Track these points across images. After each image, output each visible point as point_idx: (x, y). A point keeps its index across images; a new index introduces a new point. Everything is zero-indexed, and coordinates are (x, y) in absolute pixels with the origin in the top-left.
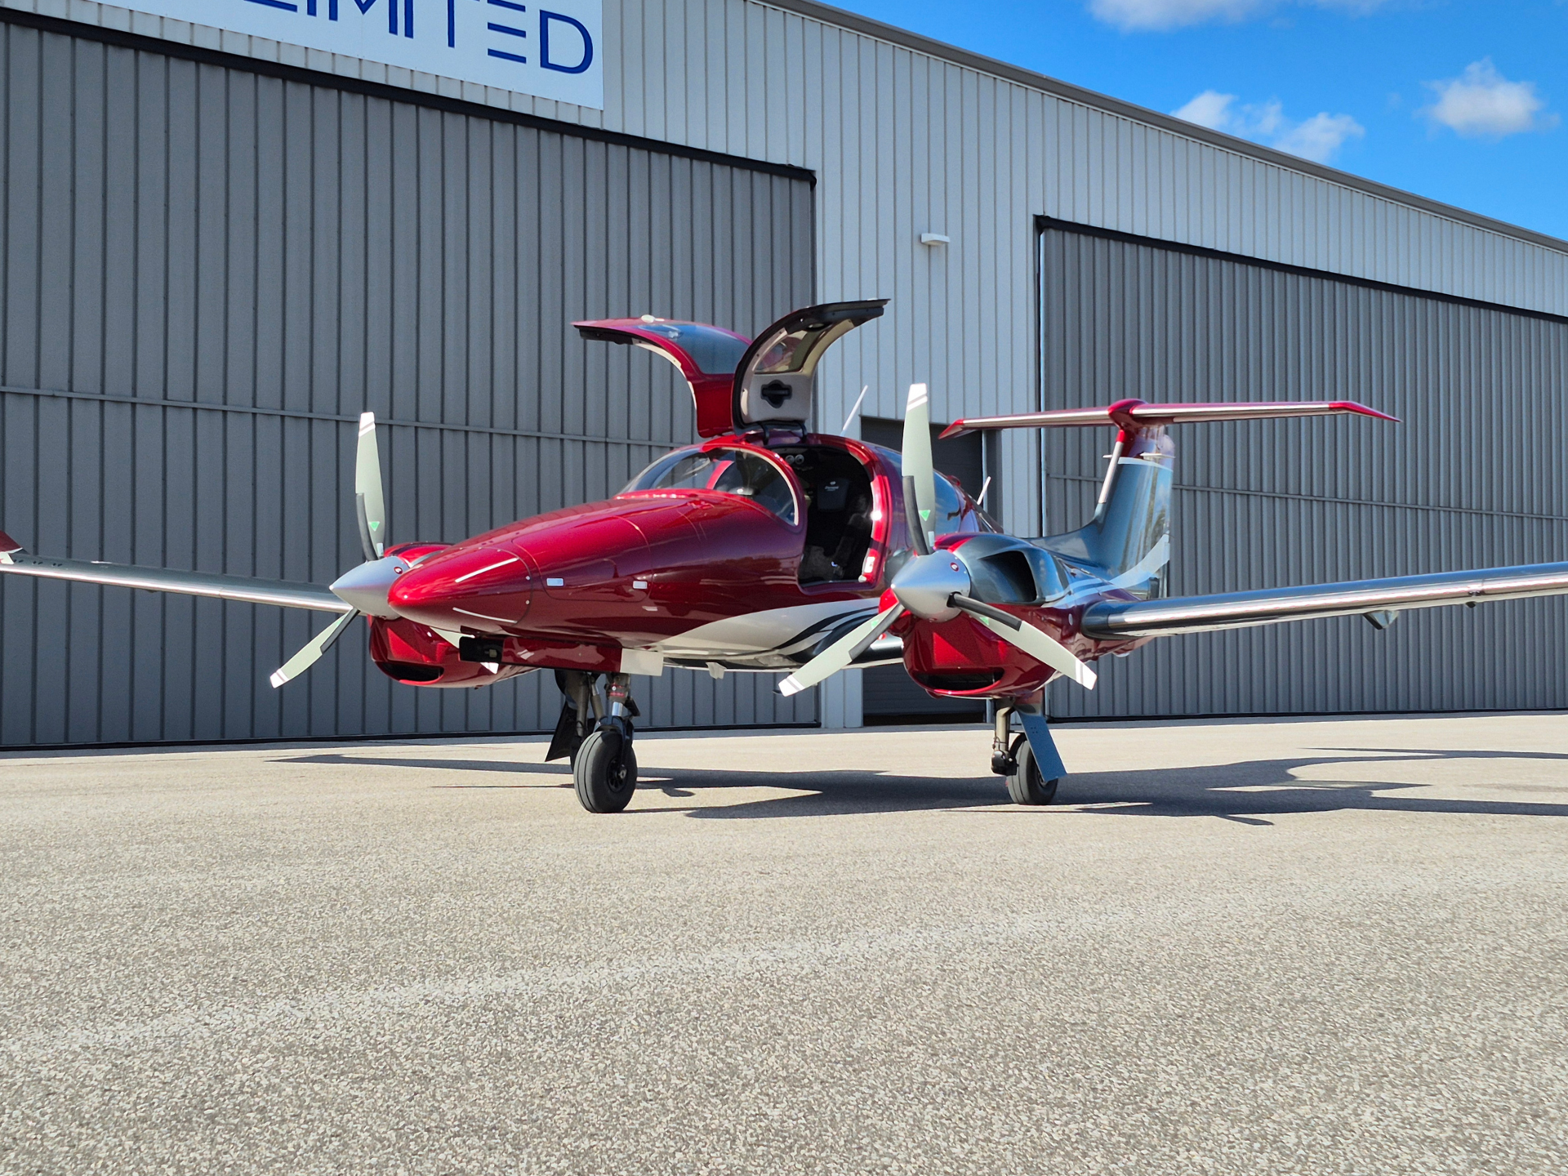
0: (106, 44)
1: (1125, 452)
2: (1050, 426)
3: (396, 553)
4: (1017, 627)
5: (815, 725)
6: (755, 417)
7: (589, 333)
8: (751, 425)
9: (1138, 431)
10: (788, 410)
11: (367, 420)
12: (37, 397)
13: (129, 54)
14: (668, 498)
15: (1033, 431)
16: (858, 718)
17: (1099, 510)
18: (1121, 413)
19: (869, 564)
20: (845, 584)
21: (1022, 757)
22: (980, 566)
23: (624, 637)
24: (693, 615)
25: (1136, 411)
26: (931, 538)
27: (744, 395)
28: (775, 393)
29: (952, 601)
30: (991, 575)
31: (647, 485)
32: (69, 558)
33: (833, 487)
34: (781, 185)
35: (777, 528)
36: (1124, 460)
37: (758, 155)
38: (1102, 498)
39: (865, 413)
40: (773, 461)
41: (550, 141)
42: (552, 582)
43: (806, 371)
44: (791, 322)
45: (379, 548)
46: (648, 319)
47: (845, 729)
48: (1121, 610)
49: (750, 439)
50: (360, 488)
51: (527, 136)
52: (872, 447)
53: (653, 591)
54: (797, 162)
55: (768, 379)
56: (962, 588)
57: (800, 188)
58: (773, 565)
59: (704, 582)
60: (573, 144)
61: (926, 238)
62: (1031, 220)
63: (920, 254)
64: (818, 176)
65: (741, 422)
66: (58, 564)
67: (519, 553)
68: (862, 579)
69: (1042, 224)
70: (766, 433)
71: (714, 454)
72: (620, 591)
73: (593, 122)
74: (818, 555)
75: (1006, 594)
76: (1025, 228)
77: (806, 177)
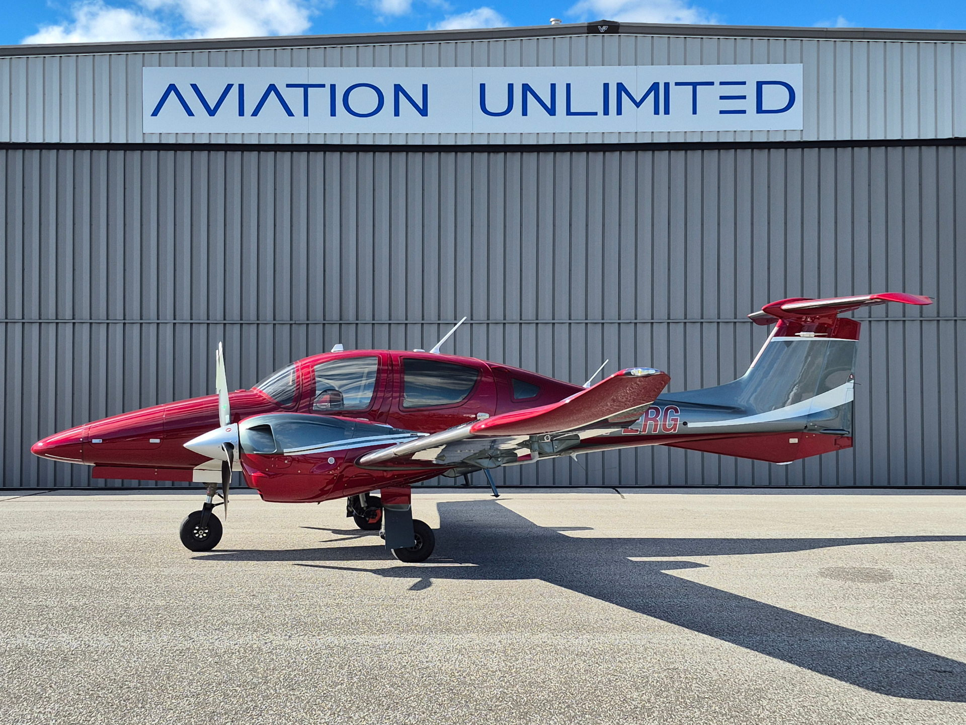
13: (502, 155)
17: (748, 371)
36: (773, 339)
38: (753, 364)
51: (744, 155)
54: (961, 135)
60: (777, 153)
73: (796, 138)
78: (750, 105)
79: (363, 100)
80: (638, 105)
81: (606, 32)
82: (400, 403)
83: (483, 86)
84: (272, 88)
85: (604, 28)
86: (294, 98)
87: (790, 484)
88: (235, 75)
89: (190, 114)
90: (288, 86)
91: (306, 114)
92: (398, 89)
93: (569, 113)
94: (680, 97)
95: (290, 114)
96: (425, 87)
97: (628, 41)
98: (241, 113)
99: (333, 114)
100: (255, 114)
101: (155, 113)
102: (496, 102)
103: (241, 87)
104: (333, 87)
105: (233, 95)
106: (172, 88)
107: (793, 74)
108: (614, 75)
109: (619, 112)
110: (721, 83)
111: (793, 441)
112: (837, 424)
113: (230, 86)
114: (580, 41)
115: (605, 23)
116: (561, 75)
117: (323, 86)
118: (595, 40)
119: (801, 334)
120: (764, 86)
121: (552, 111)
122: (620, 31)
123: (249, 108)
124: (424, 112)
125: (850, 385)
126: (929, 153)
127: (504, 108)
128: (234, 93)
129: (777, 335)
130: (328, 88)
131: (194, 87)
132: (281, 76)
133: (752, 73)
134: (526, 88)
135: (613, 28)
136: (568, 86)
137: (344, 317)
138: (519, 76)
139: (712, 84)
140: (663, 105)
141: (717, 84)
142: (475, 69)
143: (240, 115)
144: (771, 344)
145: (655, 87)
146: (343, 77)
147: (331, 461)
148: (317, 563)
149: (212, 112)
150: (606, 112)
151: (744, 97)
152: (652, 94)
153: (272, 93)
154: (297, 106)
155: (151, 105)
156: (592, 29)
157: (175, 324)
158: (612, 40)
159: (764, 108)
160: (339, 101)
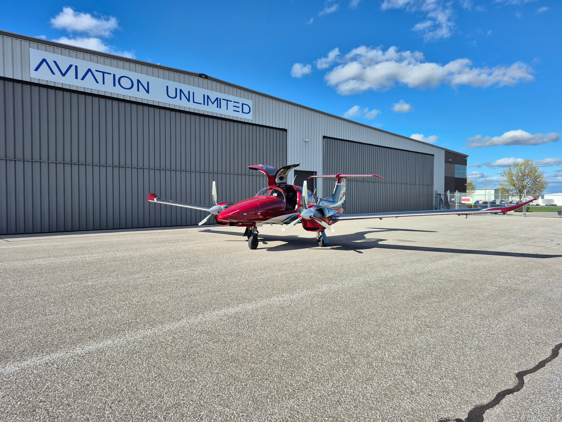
0: (170, 111)
1: (338, 183)
2: (325, 178)
3: (219, 204)
4: (321, 222)
6: (278, 183)
7: (250, 168)
8: (277, 184)
9: (340, 179)
10: (283, 181)
11: (214, 183)
12: (160, 170)
13: (174, 112)
14: (263, 197)
15: (322, 178)
17: (334, 192)
18: (338, 176)
19: (296, 207)
20: (292, 210)
21: (321, 239)
22: (315, 211)
23: (256, 221)
24: (268, 217)
25: (340, 176)
26: (307, 206)
27: (276, 179)
28: (281, 178)
29: (310, 217)
30: (317, 212)
31: (259, 195)
32: (166, 200)
33: (291, 194)
34: (281, 132)
35: (282, 202)
36: (338, 184)
37: (277, 127)
38: (334, 190)
40: (281, 191)
41: (243, 125)
42: (245, 214)
43: (286, 174)
44: (284, 168)
45: (216, 204)
46: (260, 165)
48: (338, 217)
49: (277, 186)
50: (213, 194)
51: (240, 125)
52: (297, 186)
53: (261, 214)
54: (284, 128)
55: (280, 176)
56: (312, 214)
57: (284, 132)
58: (281, 208)
59: (270, 211)
60: (247, 126)
61: (305, 140)
63: (304, 143)
64: (288, 130)
65: (276, 184)
66: (164, 201)
67: (239, 209)
68: (295, 209)
69: (324, 137)
70: (279, 186)
71: (271, 189)
72: (256, 214)
73: (250, 122)
74: (288, 205)
75: (319, 215)
76: (321, 138)
77: (285, 130)
78: (240, 109)
79: (126, 83)
80: (213, 103)
81: (204, 78)
83: (167, 87)
84: (89, 70)
85: (204, 76)
86: (99, 76)
88: (75, 62)
89: (53, 73)
90: (96, 71)
91: (104, 83)
92: (138, 81)
93: (194, 102)
94: (224, 103)
95: (97, 82)
96: (148, 83)
97: (210, 82)
98: (77, 78)
99: (114, 85)
100: (83, 79)
101: (36, 69)
102: (172, 93)
103: (77, 67)
104: (114, 75)
105: (73, 69)
106: (44, 60)
107: (250, 102)
108: (208, 92)
109: (208, 105)
110: (234, 102)
113: (71, 65)
114: (196, 79)
115: (204, 75)
116: (192, 89)
117: (110, 74)
118: (201, 79)
120: (243, 105)
121: (189, 100)
122: (208, 78)
123: (80, 76)
124: (148, 92)
126: (278, 132)
127: (174, 96)
128: (73, 68)
130: (112, 75)
131: (55, 62)
132: (94, 66)
133: (242, 100)
134: (181, 91)
135: (206, 77)
136: (193, 93)
137: (120, 164)
138: (180, 86)
140: (219, 106)
141: (232, 102)
142: (165, 80)
143: (76, 78)
145: (217, 99)
146: (119, 73)
149: (64, 75)
150: (204, 104)
151: (239, 107)
152: (216, 101)
153: (90, 72)
154: (100, 80)
155: (34, 66)
156: (200, 75)
157: (48, 163)
158: (205, 81)
159: (244, 112)
160: (117, 81)
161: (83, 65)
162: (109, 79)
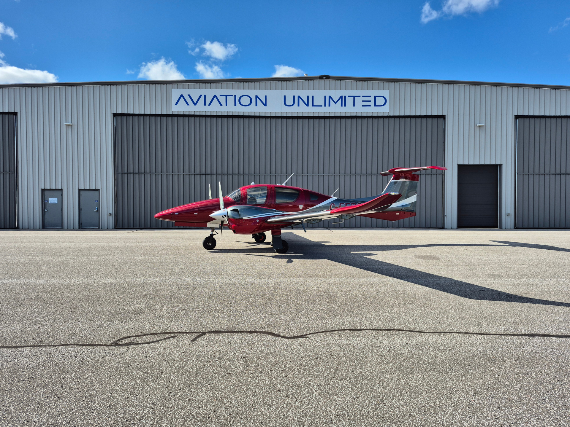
5: (443, 228)
16: (455, 226)
22: (230, 211)
34: (435, 120)
37: (429, 114)
39: (459, 164)
47: (452, 229)
54: (440, 114)
57: (441, 120)
61: (478, 125)
62: (514, 117)
64: (447, 116)
69: (518, 117)
73: (387, 115)
76: (512, 119)
77: (443, 117)
78: (372, 103)
79: (245, 101)
80: (336, 103)
81: (325, 79)
82: (275, 201)
83: (285, 97)
84: (215, 96)
85: (325, 77)
86: (222, 100)
87: (383, 227)
88: (203, 92)
89: (188, 104)
90: (220, 96)
91: (226, 105)
92: (257, 97)
93: (313, 106)
94: (349, 101)
95: (221, 105)
96: (266, 97)
97: (332, 82)
98: (205, 104)
99: (235, 105)
100: (209, 105)
101: (176, 104)
102: (289, 101)
103: (205, 96)
104: (235, 96)
105: (202, 98)
106: (182, 96)
107: (386, 93)
108: (328, 93)
109: (329, 105)
110: (363, 96)
111: (398, 214)
112: (411, 209)
113: (201, 96)
114: (317, 82)
115: (325, 76)
116: (310, 93)
117: (232, 96)
118: (322, 82)
119: (401, 179)
120: (377, 97)
121: (307, 105)
122: (330, 78)
123: (208, 102)
124: (265, 105)
125: (415, 196)
126: (430, 120)
127: (292, 104)
129: (393, 180)
130: (234, 97)
131: (189, 95)
132: (219, 92)
133: (373, 93)
134: (299, 97)
135: (328, 77)
136: (313, 97)
138: (297, 93)
139: (360, 96)
140: (344, 103)
141: (361, 96)
142: (283, 91)
144: (391, 182)
145: (341, 97)
146: (238, 93)
147: (258, 221)
148: (251, 254)
149: (195, 104)
150: (325, 106)
151: (370, 101)
152: (340, 99)
153: (215, 98)
154: (223, 103)
155: (174, 101)
156: (321, 78)
157: (184, 174)
158: (327, 81)
159: (377, 105)
160: (237, 101)
161: (210, 93)
162: (231, 100)
